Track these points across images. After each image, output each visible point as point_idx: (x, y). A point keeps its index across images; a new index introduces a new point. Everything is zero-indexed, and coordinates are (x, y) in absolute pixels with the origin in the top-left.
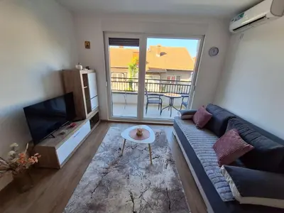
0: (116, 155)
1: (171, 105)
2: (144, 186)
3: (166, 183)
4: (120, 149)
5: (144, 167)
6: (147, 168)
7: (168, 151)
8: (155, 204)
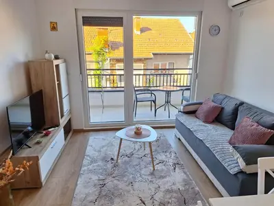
0: (109, 166)
1: (168, 102)
2: (153, 190)
3: (178, 185)
4: (112, 159)
5: (149, 173)
6: (152, 174)
7: (173, 155)
8: (169, 203)
